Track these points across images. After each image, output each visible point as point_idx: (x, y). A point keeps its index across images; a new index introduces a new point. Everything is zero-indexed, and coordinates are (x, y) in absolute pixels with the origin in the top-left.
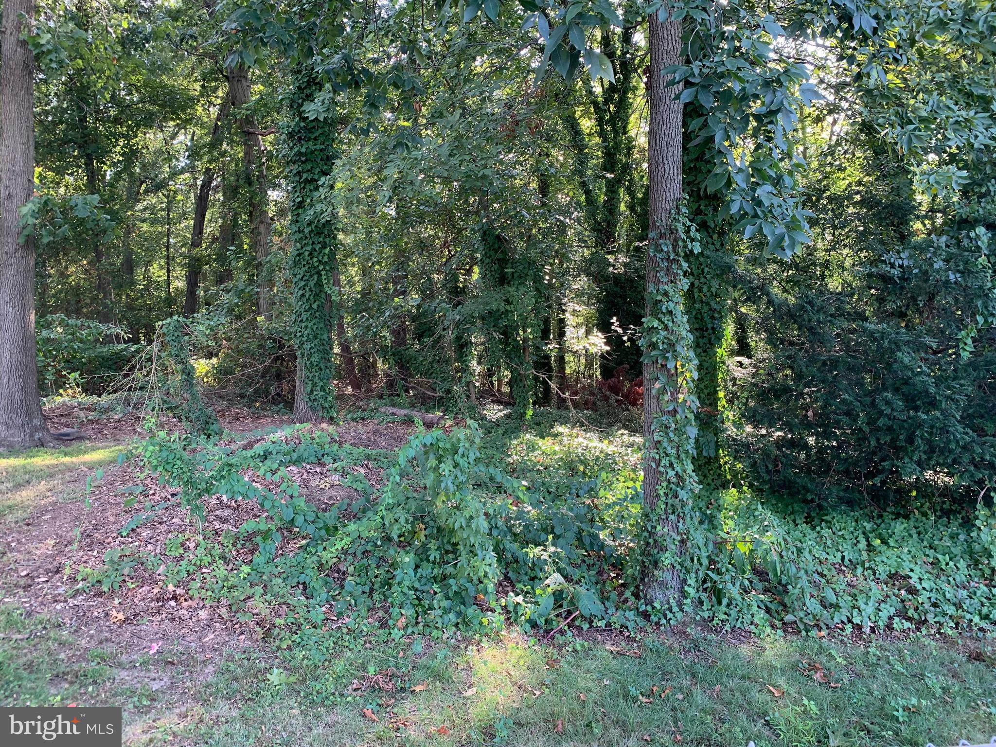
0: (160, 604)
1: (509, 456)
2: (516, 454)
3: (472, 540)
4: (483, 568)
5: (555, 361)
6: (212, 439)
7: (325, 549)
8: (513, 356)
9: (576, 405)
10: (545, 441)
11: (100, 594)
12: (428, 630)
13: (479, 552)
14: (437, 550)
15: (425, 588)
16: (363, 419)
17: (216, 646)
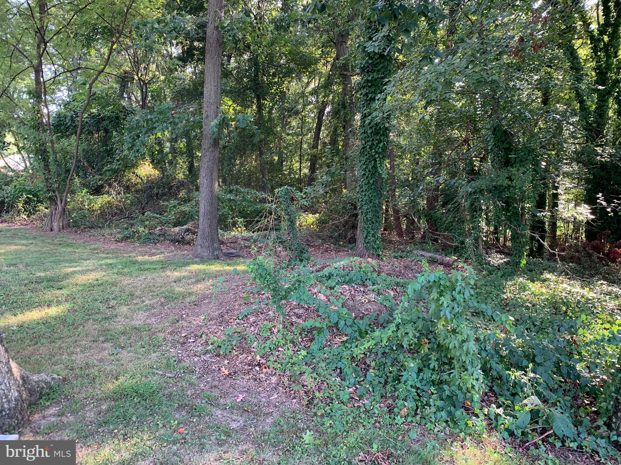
0: (250, 368)
1: (504, 293)
2: (510, 292)
3: (464, 358)
4: (471, 381)
5: (549, 225)
6: (303, 263)
7: (357, 346)
8: (512, 219)
9: (563, 259)
10: (535, 284)
11: (218, 355)
12: (424, 421)
13: (469, 368)
14: (436, 361)
15: (425, 388)
16: (401, 257)
17: (277, 404)
